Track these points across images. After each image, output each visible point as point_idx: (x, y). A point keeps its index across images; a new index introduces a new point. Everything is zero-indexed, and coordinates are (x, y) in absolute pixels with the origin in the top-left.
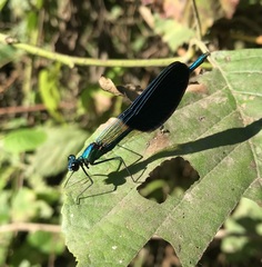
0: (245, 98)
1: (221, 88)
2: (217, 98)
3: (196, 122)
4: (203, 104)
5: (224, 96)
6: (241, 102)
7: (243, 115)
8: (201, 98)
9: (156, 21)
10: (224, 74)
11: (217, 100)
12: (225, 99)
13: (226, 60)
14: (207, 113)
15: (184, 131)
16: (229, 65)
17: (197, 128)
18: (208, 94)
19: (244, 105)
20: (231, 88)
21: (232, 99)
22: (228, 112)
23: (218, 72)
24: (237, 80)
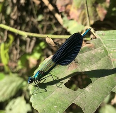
0: (112, 51)
1: (101, 46)
2: (99, 50)
3: (90, 59)
4: (93, 52)
5: (102, 49)
6: (110, 52)
7: (111, 58)
8: (92, 50)
9: (64, 21)
10: (102, 41)
11: (99, 51)
12: (103, 51)
13: (103, 35)
14: (95, 56)
15: (84, 63)
16: (104, 37)
17: (90, 62)
18: (95, 48)
19: (111, 54)
20: (105, 46)
21: (106, 51)
22: (104, 56)
23: (99, 40)
24: (108, 43)
